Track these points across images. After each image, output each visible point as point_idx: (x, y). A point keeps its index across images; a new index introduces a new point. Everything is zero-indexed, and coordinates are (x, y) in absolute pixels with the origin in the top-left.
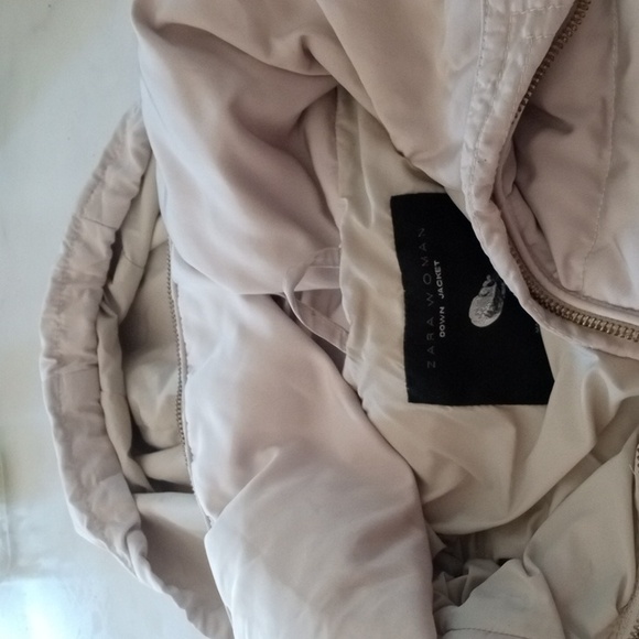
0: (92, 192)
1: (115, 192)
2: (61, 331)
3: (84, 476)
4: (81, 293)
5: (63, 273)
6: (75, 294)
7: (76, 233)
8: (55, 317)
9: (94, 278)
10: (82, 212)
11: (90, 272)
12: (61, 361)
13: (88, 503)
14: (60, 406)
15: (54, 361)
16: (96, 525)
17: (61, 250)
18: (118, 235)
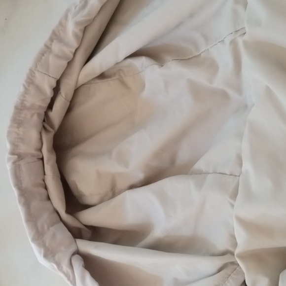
0: (43, 55)
1: (58, 57)
2: (21, 139)
3: (39, 225)
4: (32, 115)
5: (22, 103)
6: (29, 116)
7: (31, 80)
8: (16, 130)
9: (40, 107)
10: (36, 67)
11: (38, 103)
12: (20, 157)
13: (43, 242)
14: (21, 184)
15: (16, 157)
16: (49, 254)
17: (22, 89)
18: (58, 82)
